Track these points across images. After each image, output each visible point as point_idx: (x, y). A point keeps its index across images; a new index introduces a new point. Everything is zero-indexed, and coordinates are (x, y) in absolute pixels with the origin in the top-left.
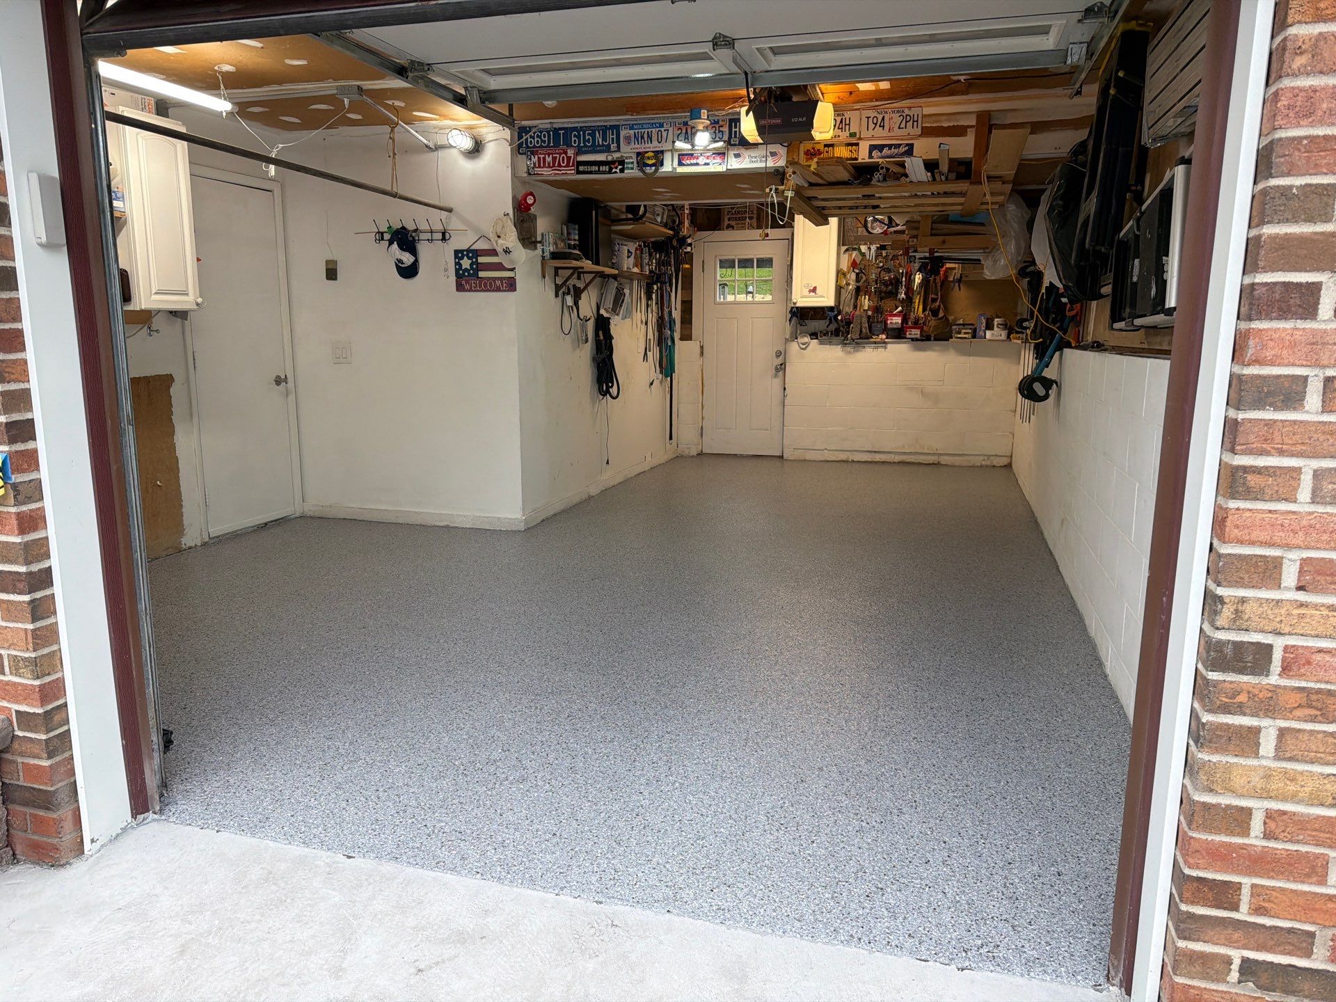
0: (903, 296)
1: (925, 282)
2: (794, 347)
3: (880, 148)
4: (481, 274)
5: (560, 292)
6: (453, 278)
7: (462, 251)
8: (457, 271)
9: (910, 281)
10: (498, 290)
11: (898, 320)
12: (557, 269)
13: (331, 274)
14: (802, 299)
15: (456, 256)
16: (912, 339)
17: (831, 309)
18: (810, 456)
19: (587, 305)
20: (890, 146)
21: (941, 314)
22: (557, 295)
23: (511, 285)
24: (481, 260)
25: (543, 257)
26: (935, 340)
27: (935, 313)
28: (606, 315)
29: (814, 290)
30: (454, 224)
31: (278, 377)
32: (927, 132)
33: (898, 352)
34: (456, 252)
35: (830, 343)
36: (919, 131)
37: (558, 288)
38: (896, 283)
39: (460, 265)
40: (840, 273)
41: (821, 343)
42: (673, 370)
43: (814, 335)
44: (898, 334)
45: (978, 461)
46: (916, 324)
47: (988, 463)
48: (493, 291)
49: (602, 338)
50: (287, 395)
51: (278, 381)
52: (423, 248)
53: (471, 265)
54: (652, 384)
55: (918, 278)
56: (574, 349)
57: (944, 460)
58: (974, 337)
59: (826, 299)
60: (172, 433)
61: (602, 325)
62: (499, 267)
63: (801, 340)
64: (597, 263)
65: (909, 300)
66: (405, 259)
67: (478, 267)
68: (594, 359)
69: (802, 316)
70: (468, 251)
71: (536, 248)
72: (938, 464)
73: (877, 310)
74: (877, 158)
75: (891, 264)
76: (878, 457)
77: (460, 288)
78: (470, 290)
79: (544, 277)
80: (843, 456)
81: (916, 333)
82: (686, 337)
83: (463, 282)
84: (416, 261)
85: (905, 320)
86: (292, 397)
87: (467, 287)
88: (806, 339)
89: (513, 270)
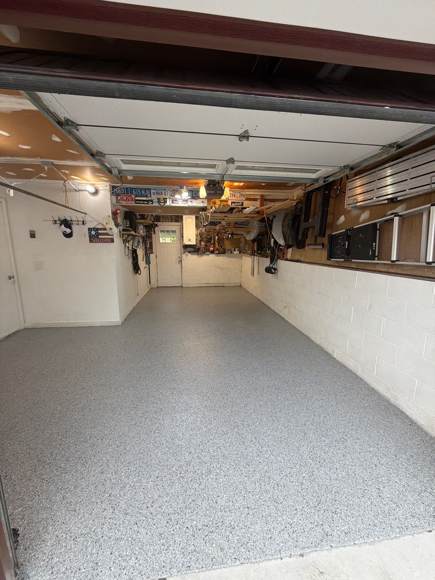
0: (213, 242)
1: (218, 239)
2: (184, 255)
3: (234, 203)
4: (100, 237)
5: (124, 242)
6: (88, 238)
7: (91, 229)
8: (90, 236)
9: (214, 238)
10: (107, 242)
11: (212, 248)
13: (33, 235)
14: (186, 242)
16: (216, 254)
17: (194, 245)
18: (190, 286)
19: (130, 245)
20: (237, 202)
21: (223, 247)
23: (112, 241)
24: (99, 232)
25: (120, 231)
26: (221, 254)
27: (221, 247)
28: (135, 248)
29: (190, 240)
30: (87, 219)
31: (10, 276)
32: (247, 199)
33: (212, 257)
34: (89, 229)
35: (194, 254)
36: (245, 199)
38: (211, 239)
39: (91, 233)
40: (197, 235)
41: (192, 255)
42: (150, 263)
43: (189, 252)
44: (212, 252)
45: (233, 285)
46: (217, 250)
47: (236, 285)
48: (105, 243)
49: (135, 255)
50: (14, 283)
51: (10, 278)
52: (74, 227)
53: (95, 233)
54: (145, 268)
56: (129, 260)
57: (225, 285)
58: (231, 253)
59: (193, 242)
61: (135, 251)
62: (107, 234)
63: (186, 254)
66: (67, 231)
67: (98, 234)
68: (132, 263)
69: (186, 247)
70: (94, 228)
71: (118, 228)
73: (206, 246)
74: (233, 206)
75: (209, 234)
76: (209, 285)
77: (91, 241)
79: (120, 237)
80: (199, 285)
81: (217, 252)
82: (152, 253)
84: (72, 232)
85: (214, 249)
86: (16, 284)
87: (94, 241)
89: (112, 235)
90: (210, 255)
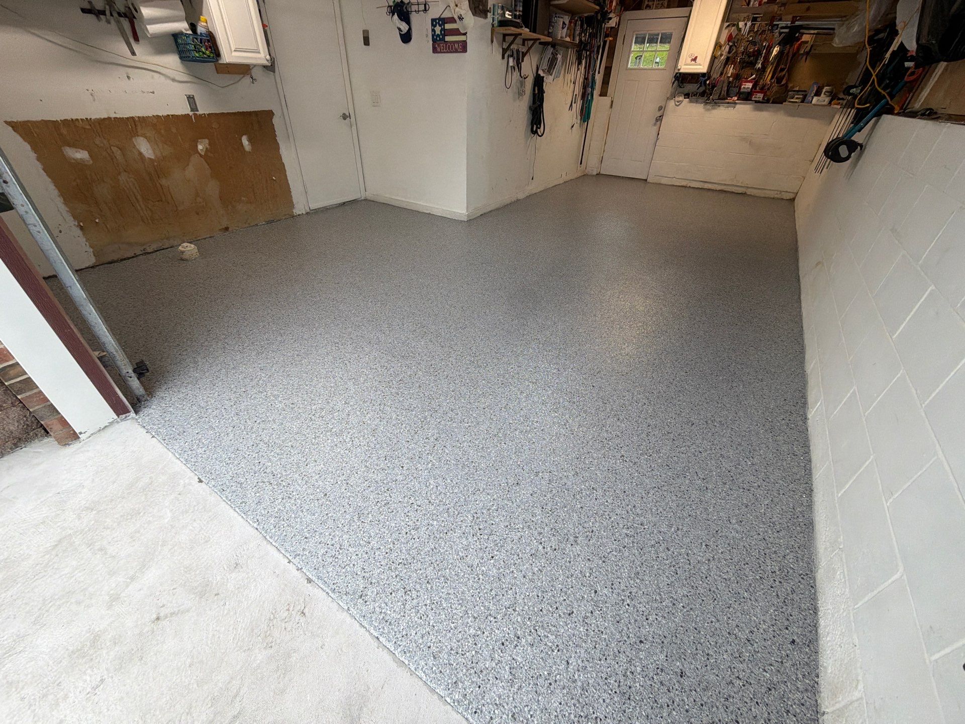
0: (760, 66)
1: (780, 53)
2: (672, 103)
4: (448, 38)
5: (506, 56)
6: (431, 42)
7: (436, 19)
8: (433, 36)
9: (769, 52)
10: (456, 51)
11: (750, 85)
12: (505, 35)
13: (366, 41)
14: (686, 66)
15: (432, 25)
16: (756, 102)
17: (703, 75)
18: (664, 181)
19: (529, 66)
21: (784, 82)
22: (503, 58)
23: (463, 47)
24: (447, 26)
25: (493, 25)
26: (773, 102)
27: (779, 80)
28: (542, 75)
29: (695, 59)
31: (344, 114)
33: (743, 110)
34: (433, 20)
35: (697, 102)
37: (504, 51)
38: (757, 54)
39: (435, 32)
40: (718, 45)
41: (691, 102)
42: (588, 118)
43: (687, 95)
44: (746, 97)
45: (772, 194)
46: (762, 90)
47: (778, 196)
48: (454, 52)
49: (537, 92)
50: (351, 126)
51: (345, 117)
52: (414, 17)
53: (441, 31)
54: (573, 127)
55: (776, 50)
56: (514, 100)
57: (749, 192)
58: (802, 102)
59: (701, 67)
60: (277, 148)
61: (539, 82)
62: (456, 32)
63: (677, 99)
64: (534, 31)
65: (764, 68)
66: (402, 28)
67: (445, 33)
68: (530, 108)
69: (682, 79)
70: (440, 19)
71: (486, 17)
72: (744, 194)
73: (737, 77)
75: (758, 39)
76: (706, 186)
77: (435, 50)
78: (441, 52)
79: (492, 42)
80: (684, 183)
81: (760, 96)
82: (603, 94)
83: (437, 46)
84: (410, 29)
85: (754, 87)
86: (354, 127)
87: (439, 49)
88: (681, 98)
89: (465, 34)
90: (738, 106)
